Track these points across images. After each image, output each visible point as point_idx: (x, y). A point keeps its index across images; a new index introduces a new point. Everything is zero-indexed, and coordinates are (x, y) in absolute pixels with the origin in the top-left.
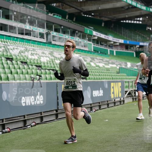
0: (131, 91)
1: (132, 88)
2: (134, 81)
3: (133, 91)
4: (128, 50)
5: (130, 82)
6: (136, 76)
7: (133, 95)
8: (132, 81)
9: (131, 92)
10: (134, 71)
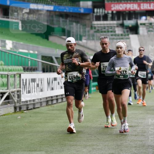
0: (12, 92)
1: (14, 88)
2: (17, 74)
3: (16, 92)
4: (8, 18)
5: (9, 77)
6: (21, 65)
7: (16, 101)
8: (15, 75)
9: (12, 94)
10: (18, 56)
